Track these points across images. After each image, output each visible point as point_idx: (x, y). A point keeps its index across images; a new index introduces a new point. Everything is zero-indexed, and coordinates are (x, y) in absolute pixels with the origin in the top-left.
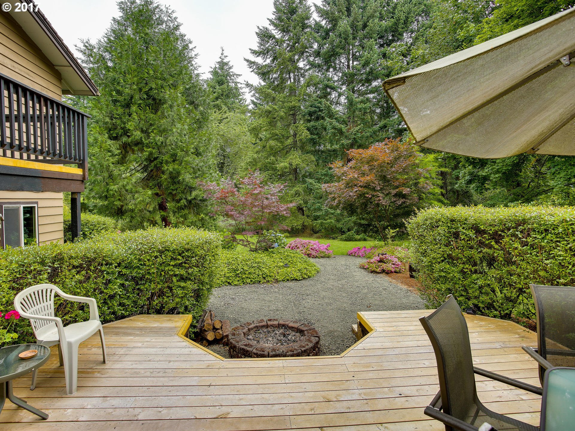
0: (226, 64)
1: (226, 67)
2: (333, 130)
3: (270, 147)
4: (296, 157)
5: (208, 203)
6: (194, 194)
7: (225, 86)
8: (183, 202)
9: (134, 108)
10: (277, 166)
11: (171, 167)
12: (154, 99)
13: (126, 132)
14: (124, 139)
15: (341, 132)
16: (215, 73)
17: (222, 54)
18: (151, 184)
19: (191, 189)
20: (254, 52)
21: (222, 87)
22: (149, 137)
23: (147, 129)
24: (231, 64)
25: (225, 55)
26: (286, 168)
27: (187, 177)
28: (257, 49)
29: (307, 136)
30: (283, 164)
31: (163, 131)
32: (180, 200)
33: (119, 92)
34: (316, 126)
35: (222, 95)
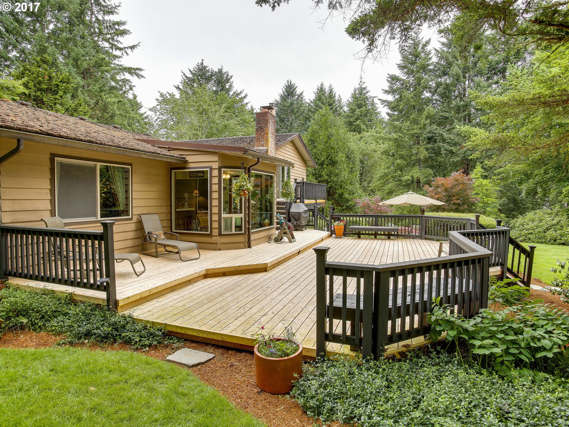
0: (365, 89)
1: (364, 92)
2: (445, 152)
3: (397, 164)
4: (417, 172)
5: (356, 207)
6: (350, 203)
7: (364, 109)
8: (345, 207)
9: (325, 166)
10: (402, 178)
11: (340, 191)
12: (333, 161)
13: (321, 176)
14: (320, 179)
15: (451, 152)
16: (354, 96)
17: (361, 82)
18: (330, 199)
19: (348, 201)
20: (386, 92)
21: (361, 109)
22: (330, 178)
23: (330, 174)
24: (368, 89)
25: (363, 81)
26: (409, 180)
27: (346, 195)
28: (387, 89)
29: (426, 155)
30: (406, 177)
31: (337, 175)
32: (343, 206)
33: (318, 160)
34: (433, 147)
35: (361, 116)
